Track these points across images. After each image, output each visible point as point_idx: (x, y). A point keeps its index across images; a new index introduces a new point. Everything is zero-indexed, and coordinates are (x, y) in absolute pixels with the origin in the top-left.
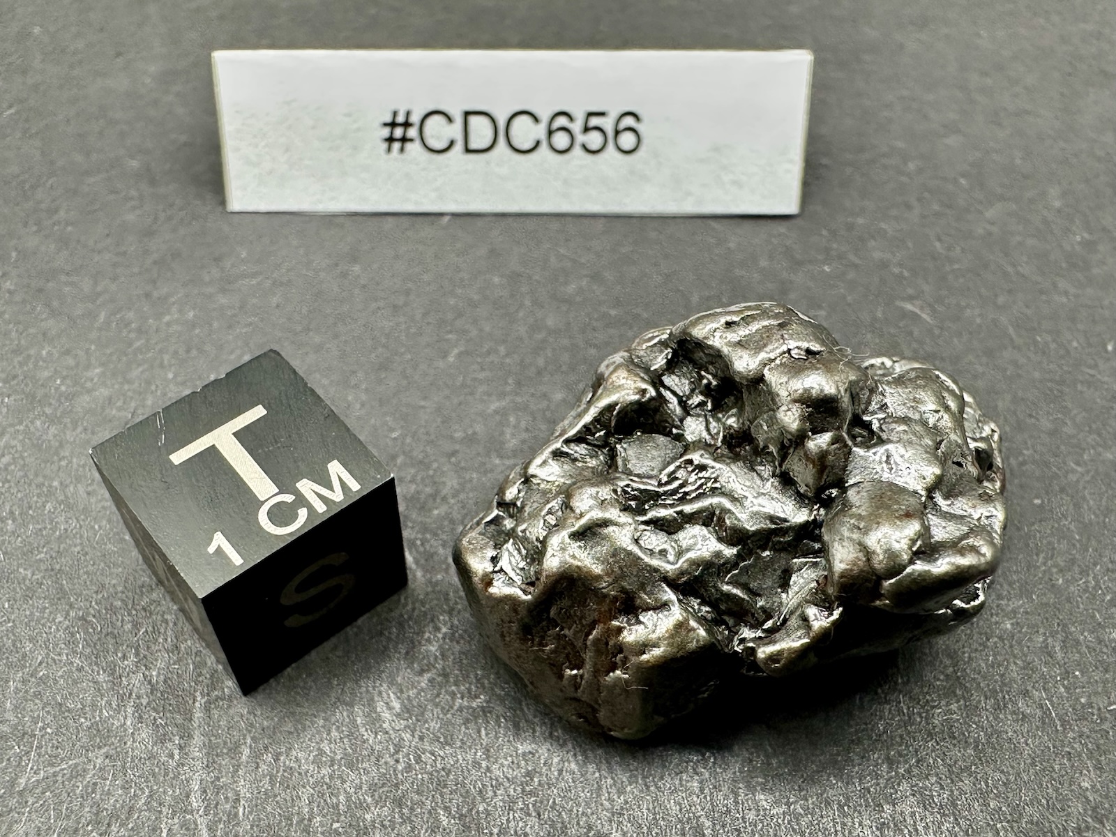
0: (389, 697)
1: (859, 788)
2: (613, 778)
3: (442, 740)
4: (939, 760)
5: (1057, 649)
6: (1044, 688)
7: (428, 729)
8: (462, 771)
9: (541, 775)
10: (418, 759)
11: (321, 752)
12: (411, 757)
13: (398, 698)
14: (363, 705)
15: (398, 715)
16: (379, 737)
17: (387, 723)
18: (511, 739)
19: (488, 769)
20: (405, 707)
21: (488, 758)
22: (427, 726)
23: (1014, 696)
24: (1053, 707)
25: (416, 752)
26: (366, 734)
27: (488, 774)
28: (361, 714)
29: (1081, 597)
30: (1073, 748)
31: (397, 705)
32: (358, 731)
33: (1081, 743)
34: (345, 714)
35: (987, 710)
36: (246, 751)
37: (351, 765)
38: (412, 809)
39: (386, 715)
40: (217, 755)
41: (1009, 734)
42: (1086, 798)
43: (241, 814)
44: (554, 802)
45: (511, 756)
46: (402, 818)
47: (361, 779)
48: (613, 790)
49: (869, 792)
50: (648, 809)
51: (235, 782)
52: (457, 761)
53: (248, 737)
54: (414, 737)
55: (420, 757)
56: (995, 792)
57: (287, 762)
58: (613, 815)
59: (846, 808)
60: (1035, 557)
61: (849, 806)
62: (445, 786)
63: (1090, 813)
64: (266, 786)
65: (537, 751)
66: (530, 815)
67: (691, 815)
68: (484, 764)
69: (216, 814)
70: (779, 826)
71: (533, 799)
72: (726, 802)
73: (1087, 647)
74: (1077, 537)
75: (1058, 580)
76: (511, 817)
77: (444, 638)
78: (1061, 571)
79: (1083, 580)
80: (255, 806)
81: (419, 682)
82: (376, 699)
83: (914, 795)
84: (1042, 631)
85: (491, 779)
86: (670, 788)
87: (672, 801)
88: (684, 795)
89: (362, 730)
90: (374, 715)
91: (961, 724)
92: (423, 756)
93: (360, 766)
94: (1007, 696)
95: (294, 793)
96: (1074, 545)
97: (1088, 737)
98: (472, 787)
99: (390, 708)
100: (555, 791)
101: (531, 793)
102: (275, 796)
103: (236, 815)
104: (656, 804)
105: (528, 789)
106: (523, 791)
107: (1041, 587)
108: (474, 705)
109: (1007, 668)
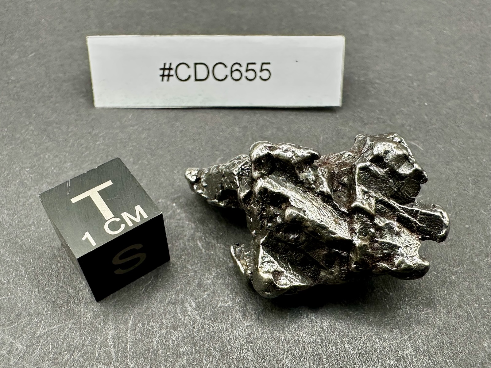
0: (190, 301)
1: (388, 344)
2: (284, 337)
3: (213, 319)
4: (423, 333)
5: (474, 288)
6: (468, 304)
7: (207, 315)
8: (221, 333)
9: (254, 334)
10: (203, 327)
11: (162, 323)
12: (200, 326)
13: (194, 302)
14: (180, 304)
15: (195, 309)
16: (186, 318)
17: (190, 312)
18: (242, 319)
19: (232, 332)
20: (197, 306)
21: (232, 327)
22: (206, 313)
23: (455, 308)
24: (472, 311)
25: (202, 324)
26: (181, 316)
27: (232, 334)
28: (178, 308)
29: (485, 267)
30: (480, 329)
31: (194, 304)
32: (177, 315)
33: (483, 327)
34: (172, 308)
35: (444, 313)
36: (131, 323)
37: (175, 329)
38: (200, 348)
39: (189, 308)
40: (119, 324)
41: (453, 323)
42: (486, 351)
43: (128, 348)
44: (260, 346)
45: (242, 326)
46: (196, 351)
47: (178, 335)
48: (285, 342)
49: (393, 345)
50: (299, 350)
51: (126, 335)
52: (219, 328)
53: (132, 317)
54: (201, 318)
55: (203, 326)
56: (447, 347)
57: (148, 327)
58: (284, 352)
59: (383, 352)
60: (466, 250)
61: (384, 351)
62: (214, 338)
63: (487, 357)
64: (139, 337)
65: (253, 325)
66: (249, 351)
67: (317, 353)
68: (230, 330)
69: (118, 348)
70: (355, 358)
71: (250, 345)
72: (332, 348)
73: (488, 288)
74: (484, 241)
75: (475, 259)
76: (242, 352)
77: (214, 278)
78: (476, 256)
79: (486, 260)
80: (135, 344)
81: (203, 296)
82: (185, 302)
83: (412, 347)
84: (468, 280)
85: (233, 336)
86: (309, 341)
87: (309, 347)
88: (314, 344)
89: (179, 315)
90: (184, 309)
91: (432, 318)
92: (205, 326)
93: (178, 329)
94: (452, 307)
95: (151, 340)
96: (482, 245)
97: (487, 325)
98: (225, 339)
99: (191, 306)
100: (260, 342)
101: (250, 342)
102: (143, 341)
103: (127, 348)
104: (302, 348)
105: (249, 340)
106: (247, 341)
107: (467, 262)
108: (226, 305)
109: (452, 296)
